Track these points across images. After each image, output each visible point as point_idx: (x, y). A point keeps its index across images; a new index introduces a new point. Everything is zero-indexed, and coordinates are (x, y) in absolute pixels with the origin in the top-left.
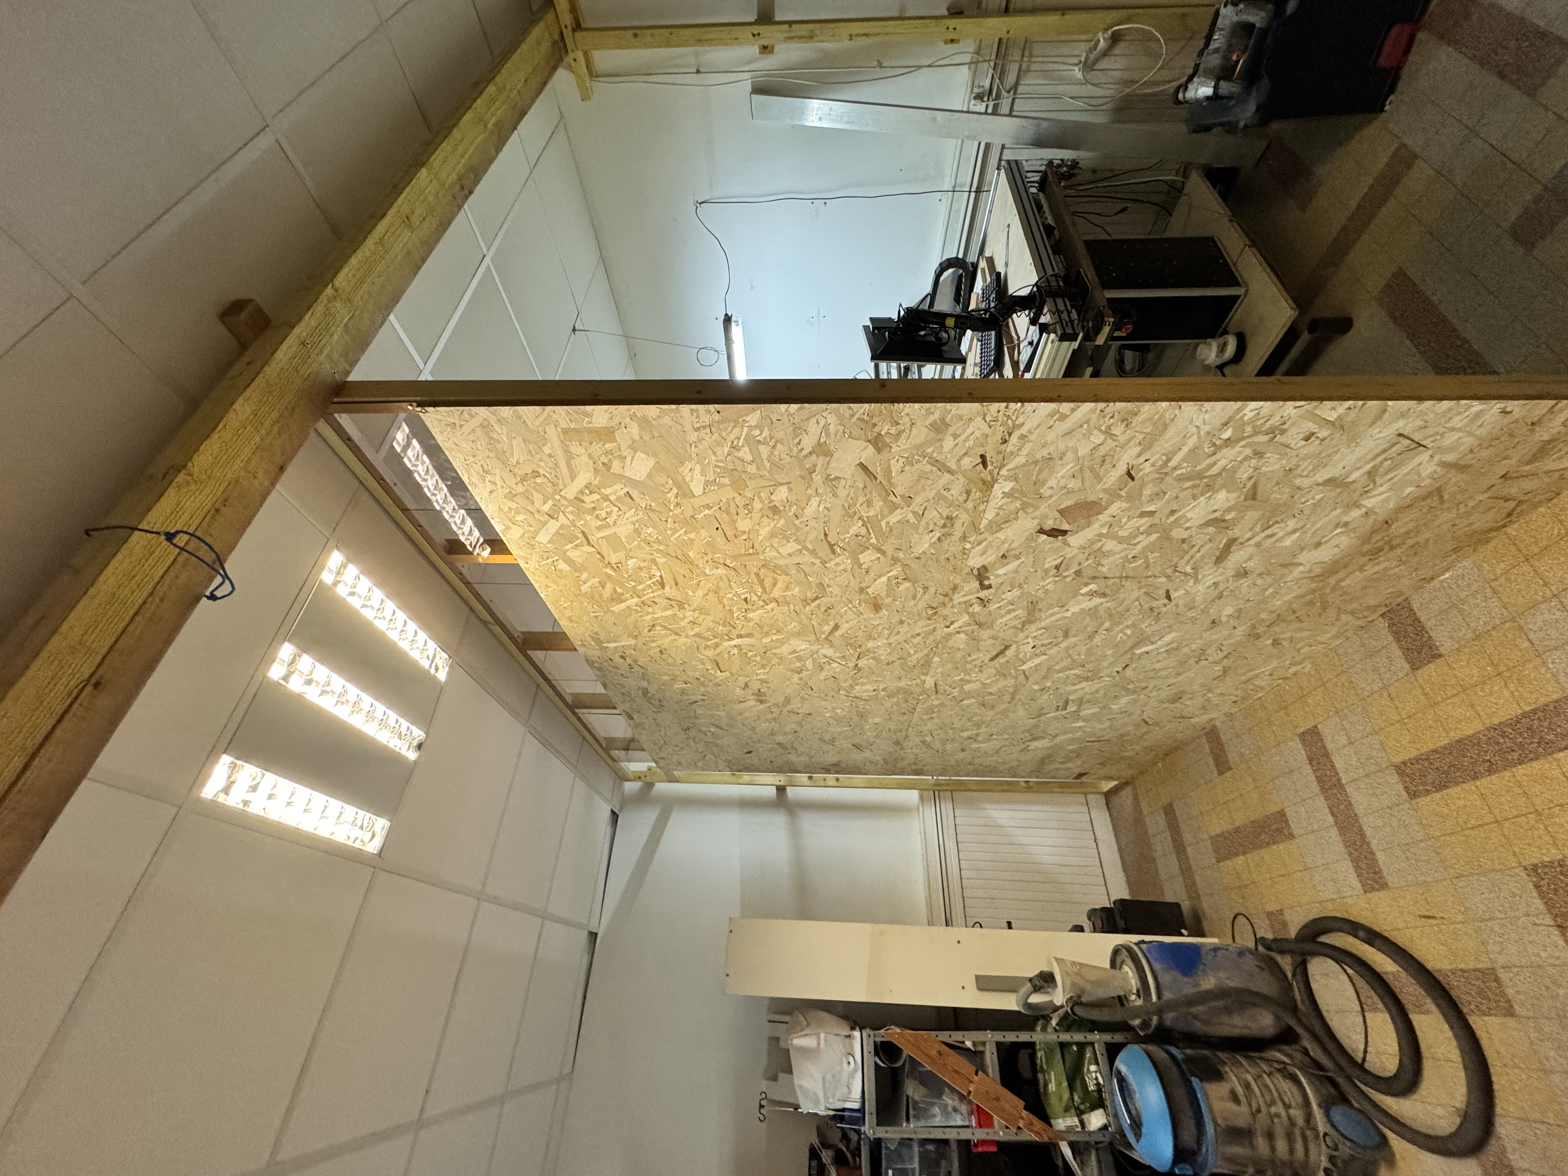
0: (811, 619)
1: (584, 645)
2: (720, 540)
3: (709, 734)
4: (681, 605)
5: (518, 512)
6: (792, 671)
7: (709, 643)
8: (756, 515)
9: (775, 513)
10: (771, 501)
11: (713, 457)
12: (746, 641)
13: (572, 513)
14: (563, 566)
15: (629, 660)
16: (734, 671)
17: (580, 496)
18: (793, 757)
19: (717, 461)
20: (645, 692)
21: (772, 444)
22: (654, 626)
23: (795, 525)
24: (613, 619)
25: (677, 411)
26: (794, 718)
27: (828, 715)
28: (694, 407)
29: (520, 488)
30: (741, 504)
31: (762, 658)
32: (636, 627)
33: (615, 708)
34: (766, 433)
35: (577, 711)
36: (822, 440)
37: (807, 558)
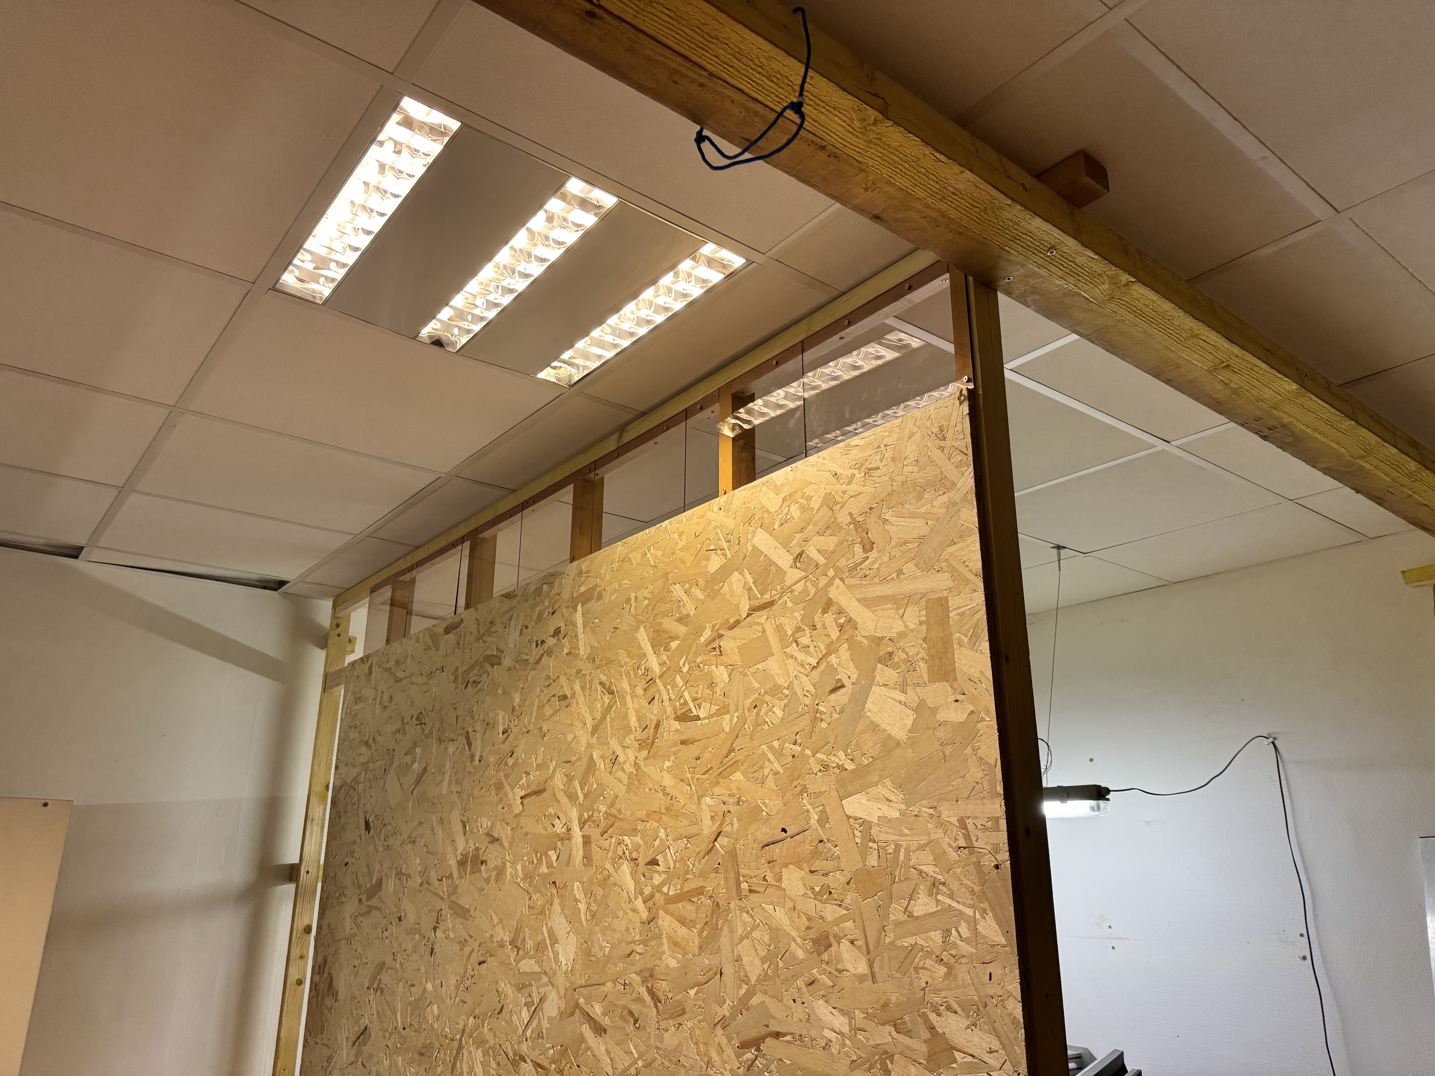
0: (615, 981)
1: (580, 573)
2: (765, 832)
3: (408, 759)
4: (647, 744)
5: (804, 509)
6: (518, 931)
7: (576, 784)
8: (810, 906)
9: (815, 941)
10: (838, 939)
11: (914, 845)
12: (578, 854)
13: (805, 590)
14: (715, 563)
15: (551, 642)
16: (523, 822)
17: (834, 608)
18: (351, 907)
19: (908, 851)
20: (494, 661)
21: (945, 956)
22: (611, 693)
23: (795, 977)
24: (624, 627)
25: (993, 795)
26: (427, 922)
27: (429, 987)
28: (1003, 824)
29: (843, 518)
30: (829, 880)
31: (542, 876)
32: (609, 662)
33: (467, 606)
34: (966, 948)
35: (467, 544)
36: (958, 1055)
37: (733, 993)
